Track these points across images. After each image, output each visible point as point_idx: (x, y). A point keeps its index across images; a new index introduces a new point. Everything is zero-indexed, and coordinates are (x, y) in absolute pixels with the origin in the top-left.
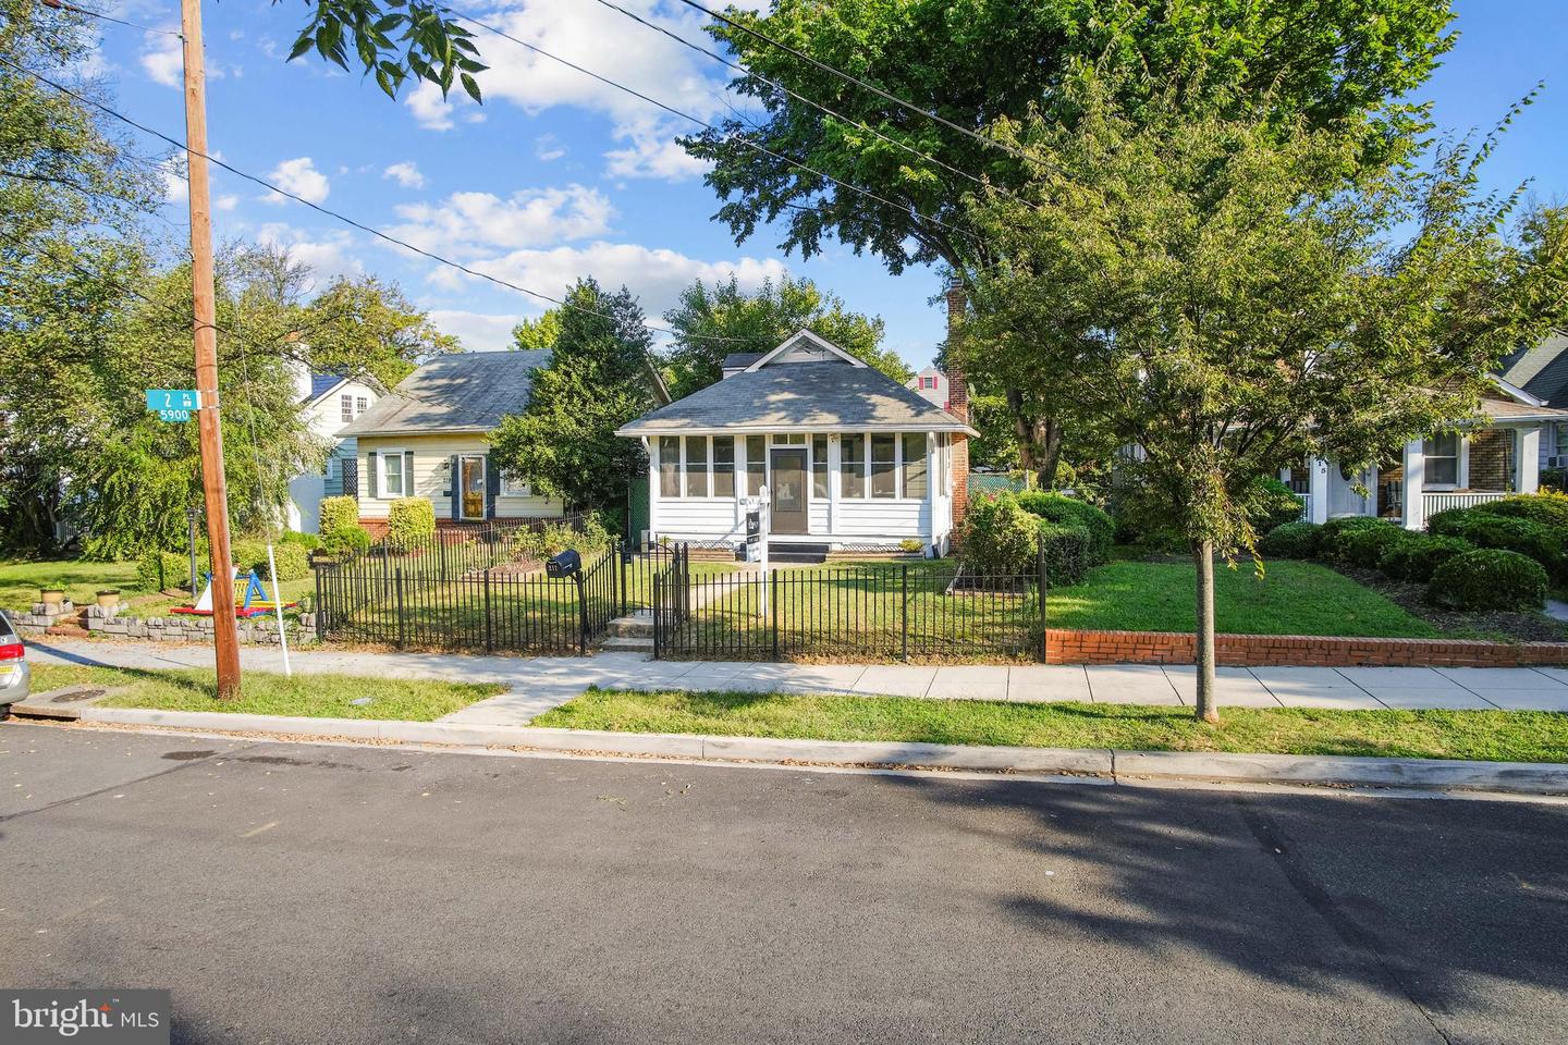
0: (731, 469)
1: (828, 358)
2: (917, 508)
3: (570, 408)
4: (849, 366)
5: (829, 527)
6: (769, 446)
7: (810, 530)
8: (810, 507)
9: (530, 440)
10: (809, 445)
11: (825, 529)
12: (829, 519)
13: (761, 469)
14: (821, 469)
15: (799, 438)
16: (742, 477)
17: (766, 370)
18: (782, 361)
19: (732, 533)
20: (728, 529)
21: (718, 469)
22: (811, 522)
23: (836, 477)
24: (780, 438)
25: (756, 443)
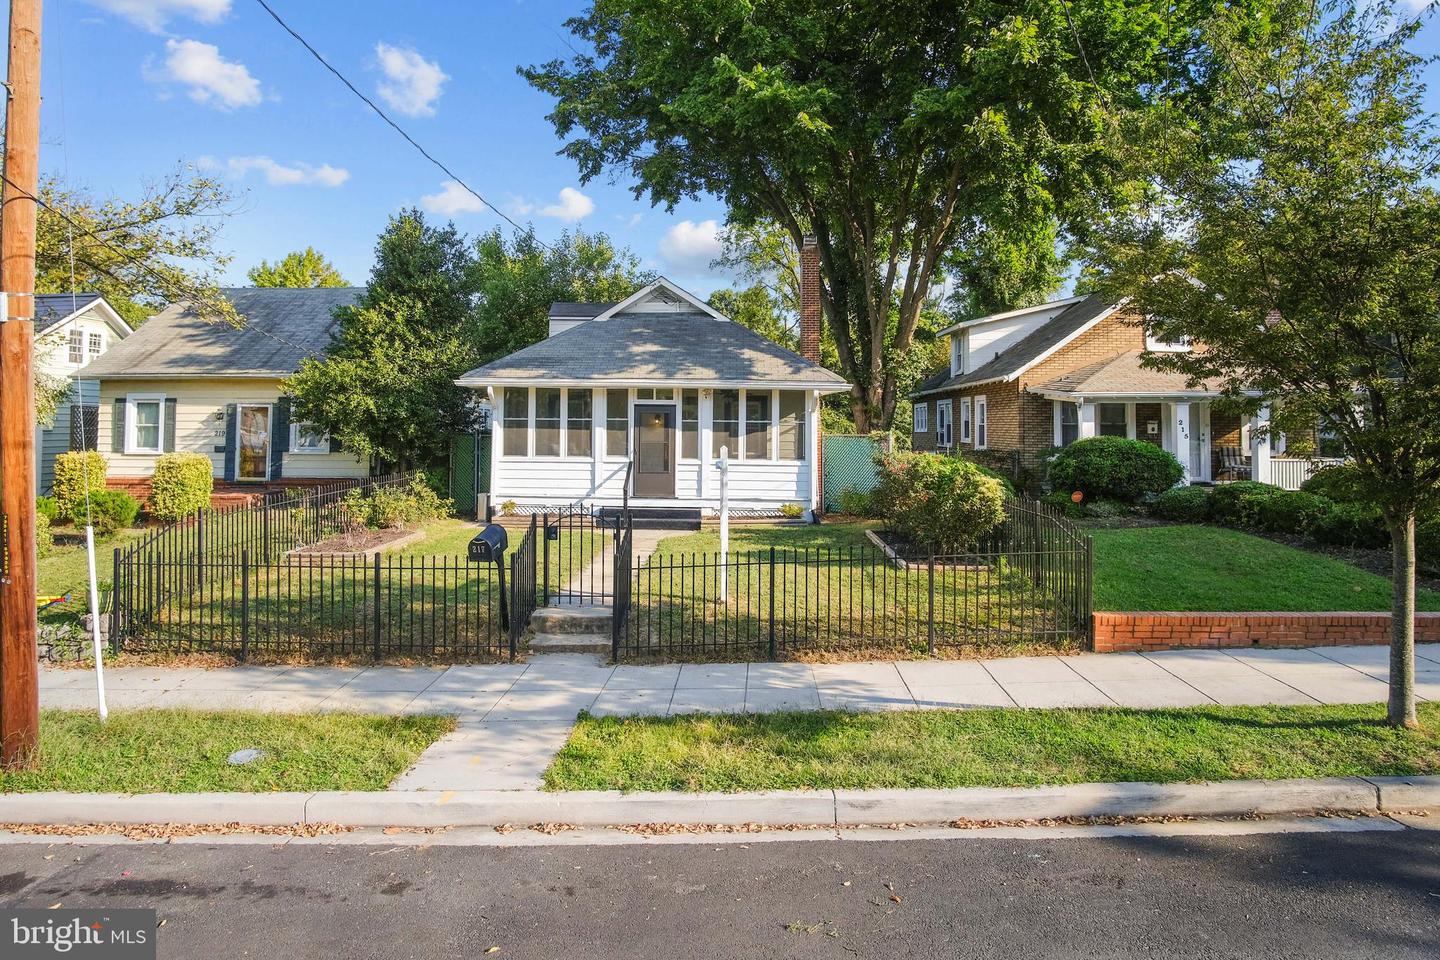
0: (588, 426)
1: (684, 309)
2: (796, 470)
3: (390, 352)
4: (709, 319)
5: (699, 490)
6: (633, 401)
7: (678, 493)
8: (678, 468)
9: (342, 388)
10: (677, 401)
11: (695, 492)
12: (699, 482)
13: (624, 426)
14: (691, 428)
15: (667, 393)
16: (600, 435)
17: (618, 320)
18: (633, 310)
19: (588, 496)
20: (584, 493)
21: (572, 426)
22: (678, 485)
23: (707, 436)
24: (644, 393)
25: (617, 397)
